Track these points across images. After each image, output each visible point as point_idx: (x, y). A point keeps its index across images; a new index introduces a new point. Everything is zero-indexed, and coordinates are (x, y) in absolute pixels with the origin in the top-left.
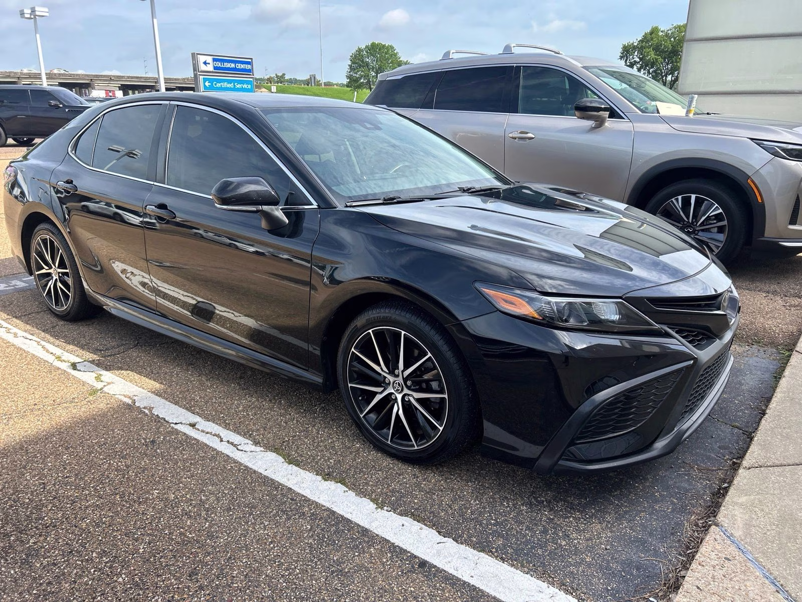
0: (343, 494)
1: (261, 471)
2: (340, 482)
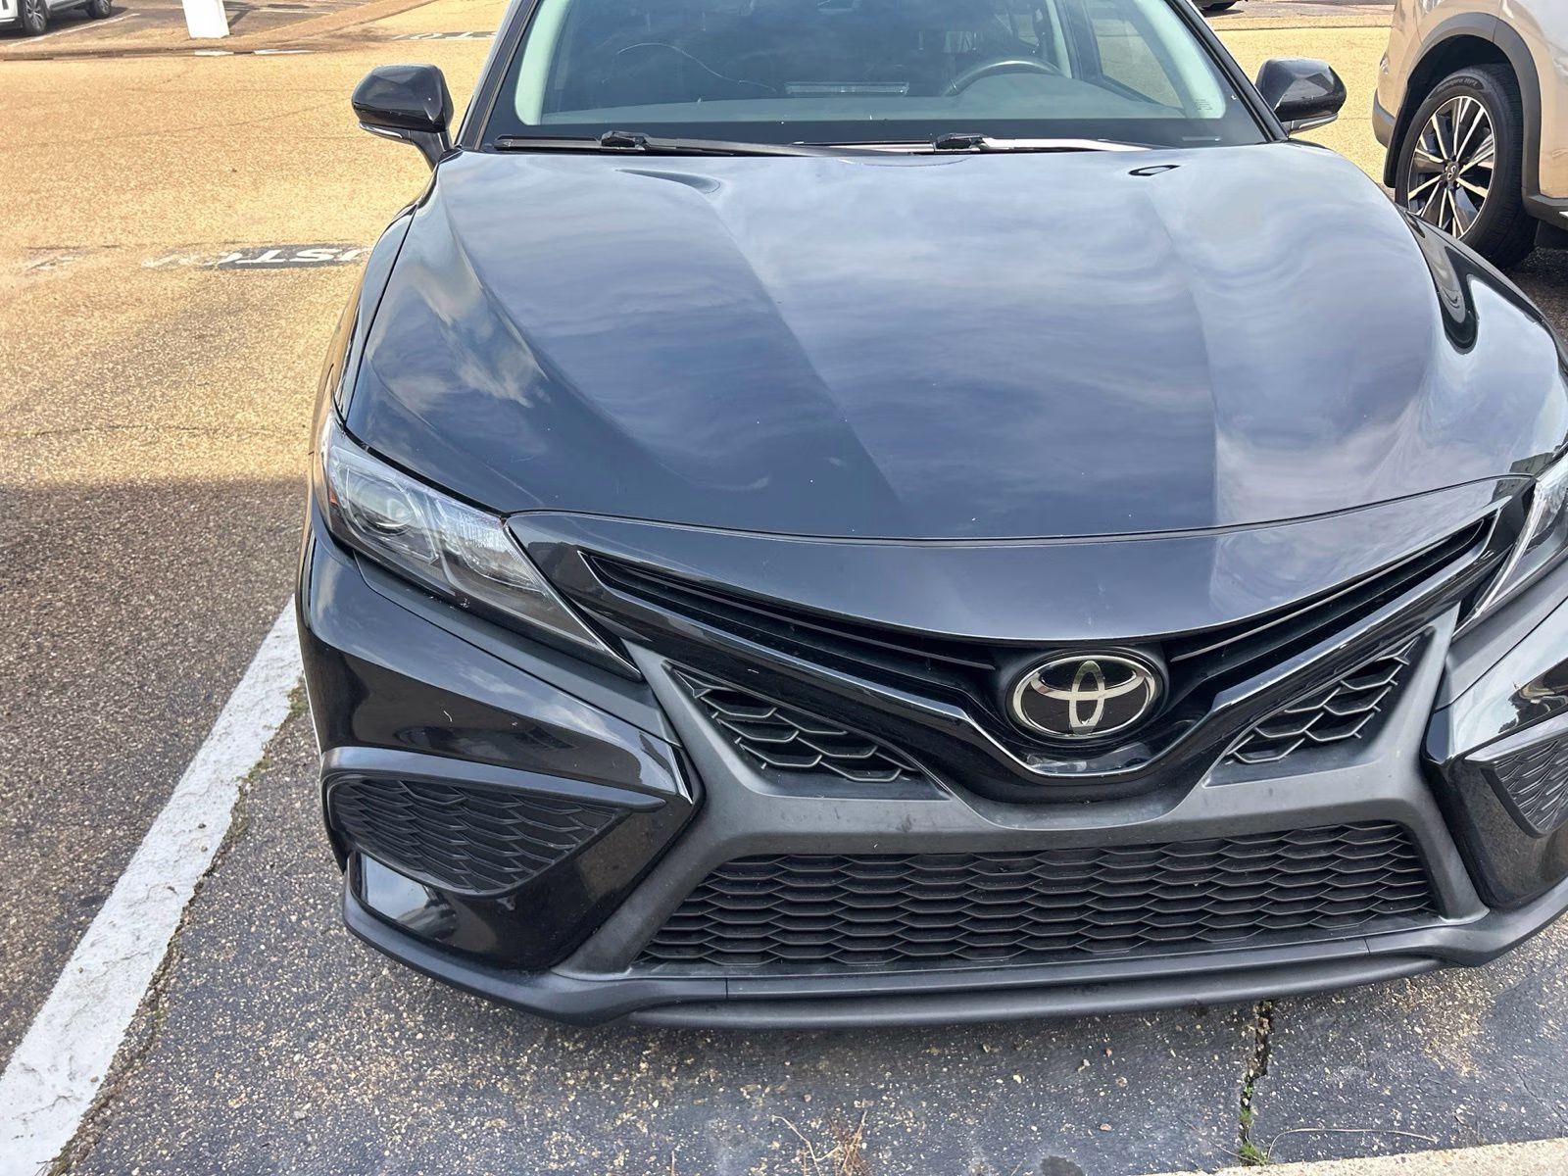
0: (260, 730)
1: (271, 636)
2: (293, 708)
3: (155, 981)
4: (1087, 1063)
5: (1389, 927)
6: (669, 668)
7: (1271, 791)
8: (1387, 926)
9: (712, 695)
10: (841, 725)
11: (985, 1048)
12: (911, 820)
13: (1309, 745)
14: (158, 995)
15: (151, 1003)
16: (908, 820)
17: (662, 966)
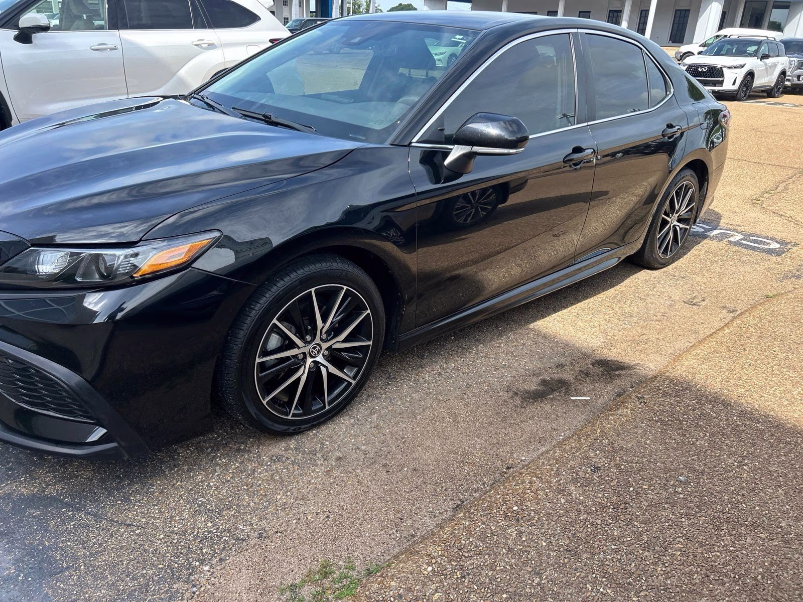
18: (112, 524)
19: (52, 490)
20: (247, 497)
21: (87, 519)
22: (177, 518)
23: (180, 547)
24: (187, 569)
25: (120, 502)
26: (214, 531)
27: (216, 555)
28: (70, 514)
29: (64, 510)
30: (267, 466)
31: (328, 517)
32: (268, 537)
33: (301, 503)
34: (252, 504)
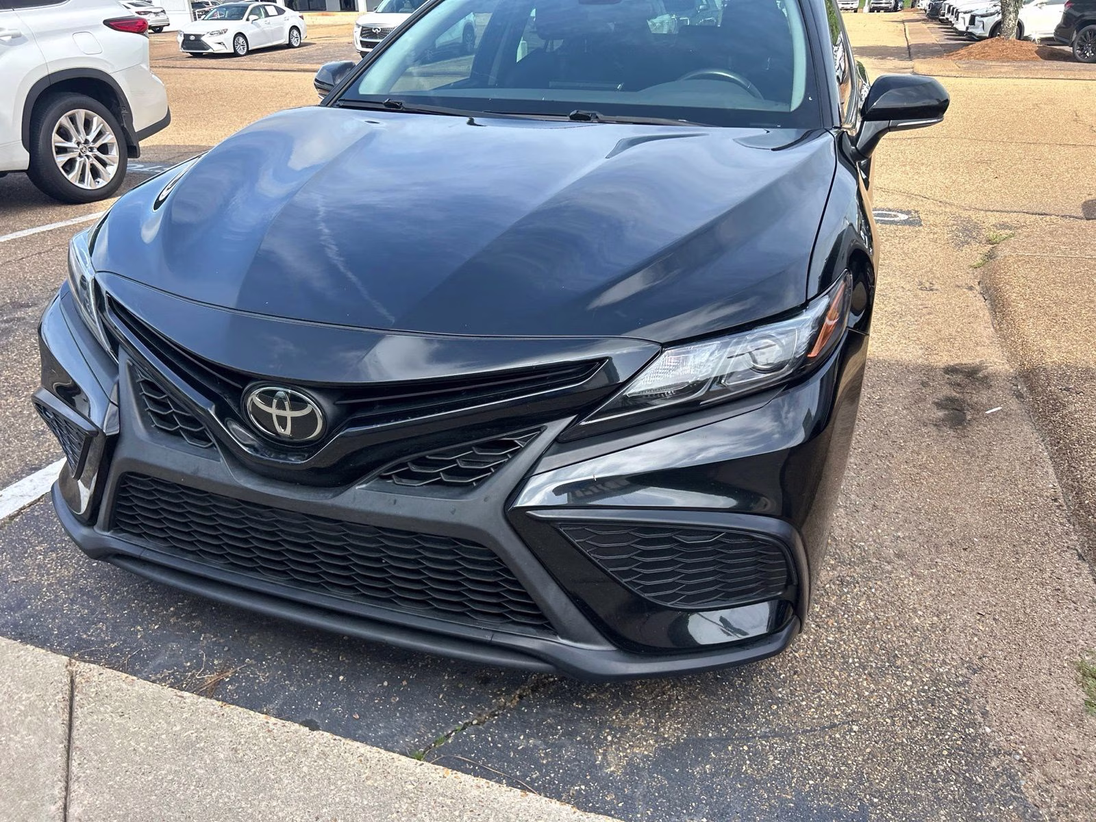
3: (24, 508)
4: (386, 684)
5: (517, 630)
6: (131, 364)
7: (395, 502)
8: (515, 630)
9: (145, 382)
10: (186, 409)
11: (340, 658)
12: (200, 468)
13: (440, 482)
14: (18, 514)
15: (11, 518)
16: (198, 468)
17: (124, 534)
18: (815, 736)
19: (672, 731)
20: (889, 636)
21: (776, 743)
22: (867, 693)
23: (926, 722)
24: (975, 741)
25: (776, 707)
26: (926, 688)
27: (972, 711)
28: (746, 748)
29: (730, 748)
30: (848, 593)
31: (994, 619)
32: (982, 667)
33: (949, 617)
34: (908, 642)
